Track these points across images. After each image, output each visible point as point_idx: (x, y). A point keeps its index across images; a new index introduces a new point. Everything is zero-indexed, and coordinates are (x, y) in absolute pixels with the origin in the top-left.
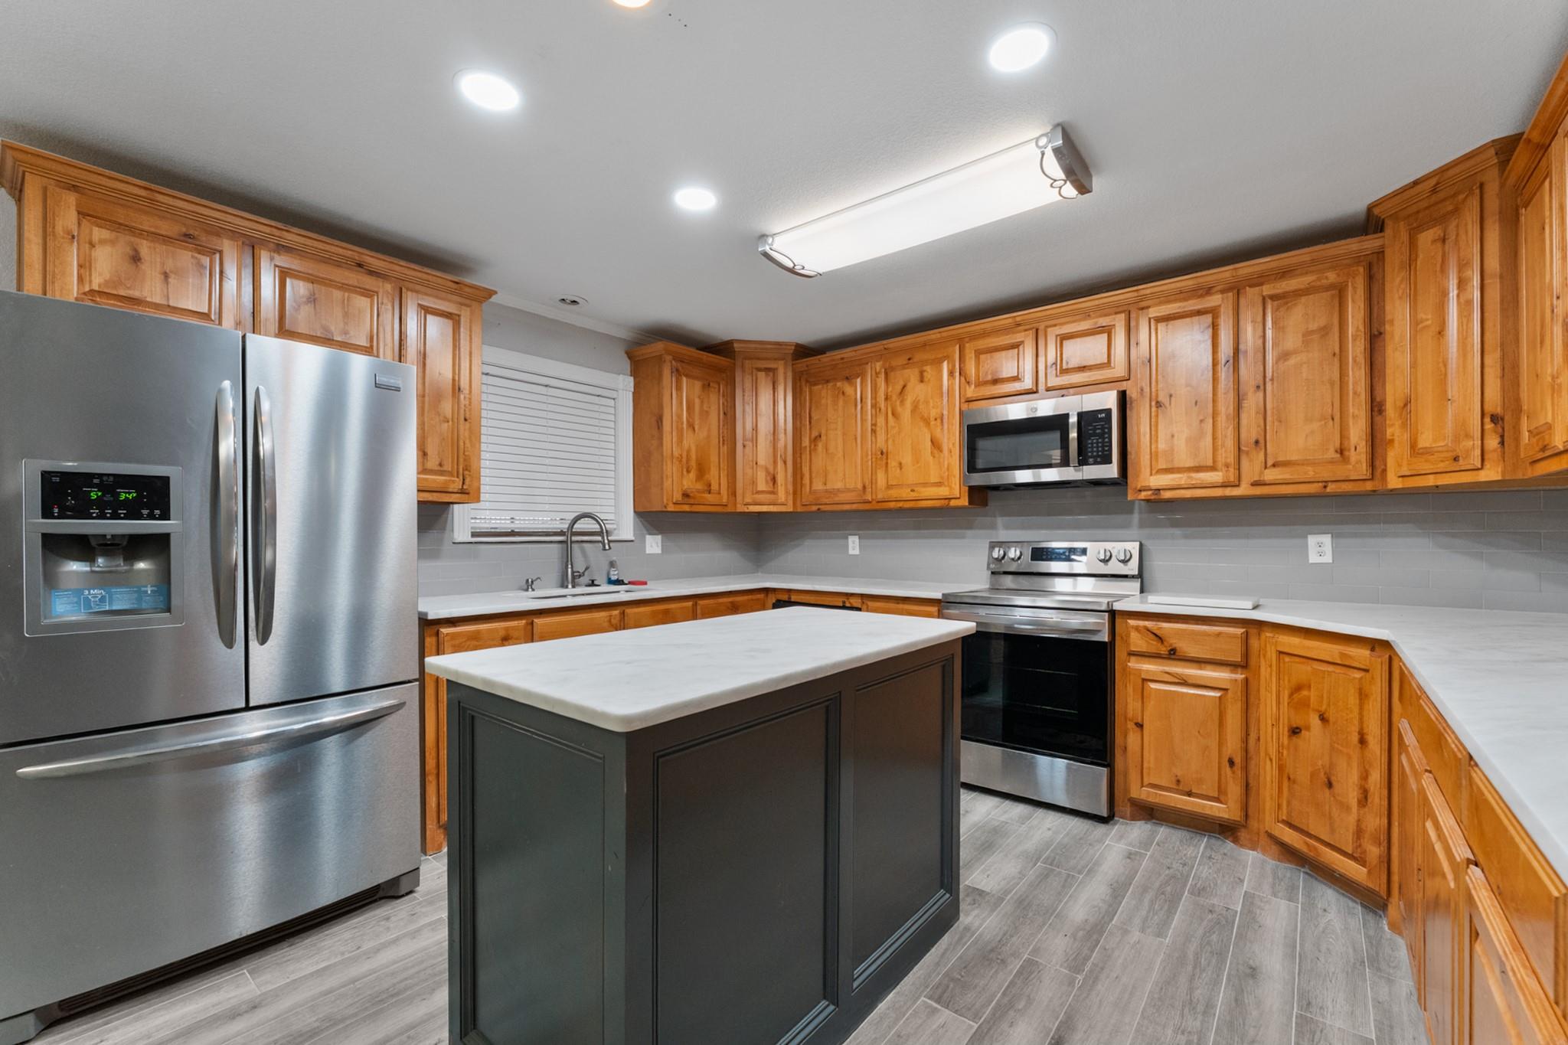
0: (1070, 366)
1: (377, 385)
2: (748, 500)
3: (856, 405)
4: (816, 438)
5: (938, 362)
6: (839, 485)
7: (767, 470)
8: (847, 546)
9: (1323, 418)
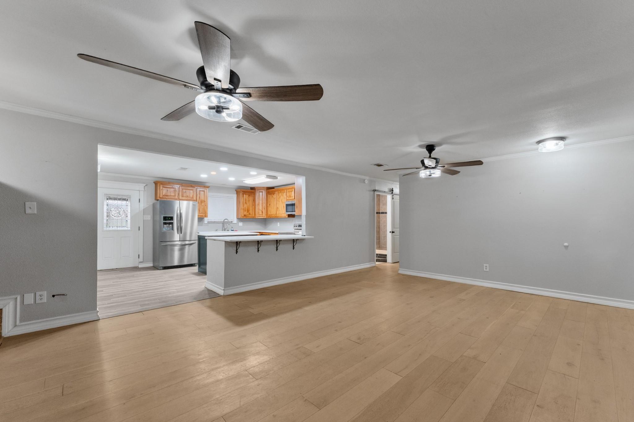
1: (193, 205)
2: (258, 216)
3: (274, 199)
4: (269, 204)
5: (284, 193)
6: (272, 213)
7: (261, 211)
8: (277, 225)
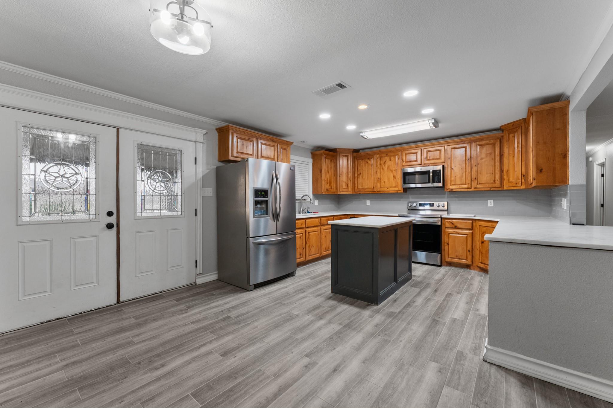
0: (430, 159)
1: (291, 170)
2: (341, 191)
3: (371, 166)
4: (359, 174)
5: (395, 156)
6: (366, 187)
7: (346, 183)
8: (366, 203)
9: (490, 173)
